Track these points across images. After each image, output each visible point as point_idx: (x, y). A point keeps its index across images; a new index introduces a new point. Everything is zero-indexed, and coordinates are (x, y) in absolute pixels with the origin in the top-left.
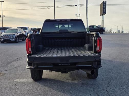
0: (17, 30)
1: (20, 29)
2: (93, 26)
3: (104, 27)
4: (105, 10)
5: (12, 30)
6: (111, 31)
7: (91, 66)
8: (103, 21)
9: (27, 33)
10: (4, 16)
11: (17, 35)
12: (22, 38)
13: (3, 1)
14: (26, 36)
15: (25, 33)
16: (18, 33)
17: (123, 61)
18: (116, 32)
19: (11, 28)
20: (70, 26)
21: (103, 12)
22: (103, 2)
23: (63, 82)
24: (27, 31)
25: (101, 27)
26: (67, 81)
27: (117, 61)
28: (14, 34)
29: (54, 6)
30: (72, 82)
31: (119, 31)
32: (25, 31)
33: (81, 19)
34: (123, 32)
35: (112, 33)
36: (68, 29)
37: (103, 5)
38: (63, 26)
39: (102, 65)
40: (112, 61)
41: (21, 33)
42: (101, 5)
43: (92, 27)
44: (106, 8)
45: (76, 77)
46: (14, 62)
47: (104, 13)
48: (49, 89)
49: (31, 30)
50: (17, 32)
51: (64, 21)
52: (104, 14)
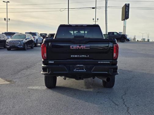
0: (25, 35)
1: (29, 34)
2: (113, 33)
3: (126, 34)
4: (127, 13)
5: (19, 35)
6: (135, 39)
7: (107, 73)
8: (125, 27)
9: (36, 39)
10: (9, 19)
11: (25, 41)
12: (31, 45)
13: (9, 2)
14: (36, 42)
15: (34, 39)
16: (26, 40)
17: (143, 71)
18: (141, 40)
19: (18, 33)
20: (86, 32)
21: (125, 16)
22: (126, 4)
23: (78, 90)
24: (36, 37)
25: (123, 34)
26: (82, 89)
27: (137, 71)
28: (22, 41)
29: (68, 9)
30: (87, 90)
31: (144, 39)
32: (34, 37)
33: (98, 25)
34: (148, 40)
35: (136, 41)
36: (83, 35)
37: (126, 9)
38: (79, 32)
39: (118, 73)
40: (131, 72)
41: (30, 39)
42: (123, 8)
43: (111, 34)
44: (129, 11)
45: (91, 86)
46: (25, 70)
47: (127, 17)
48: (64, 96)
49: (40, 36)
50: (25, 38)
51: (79, 27)
52: (127, 19)
